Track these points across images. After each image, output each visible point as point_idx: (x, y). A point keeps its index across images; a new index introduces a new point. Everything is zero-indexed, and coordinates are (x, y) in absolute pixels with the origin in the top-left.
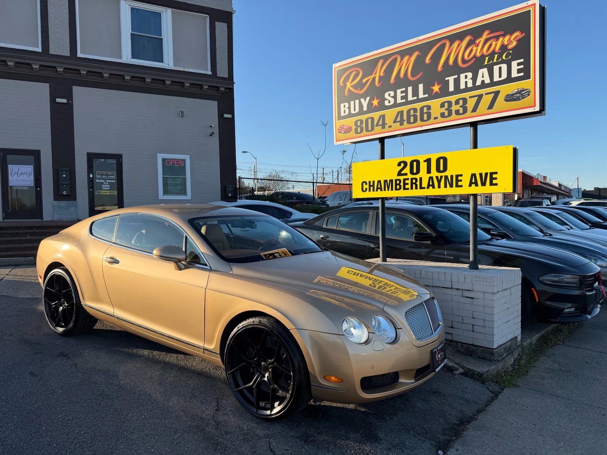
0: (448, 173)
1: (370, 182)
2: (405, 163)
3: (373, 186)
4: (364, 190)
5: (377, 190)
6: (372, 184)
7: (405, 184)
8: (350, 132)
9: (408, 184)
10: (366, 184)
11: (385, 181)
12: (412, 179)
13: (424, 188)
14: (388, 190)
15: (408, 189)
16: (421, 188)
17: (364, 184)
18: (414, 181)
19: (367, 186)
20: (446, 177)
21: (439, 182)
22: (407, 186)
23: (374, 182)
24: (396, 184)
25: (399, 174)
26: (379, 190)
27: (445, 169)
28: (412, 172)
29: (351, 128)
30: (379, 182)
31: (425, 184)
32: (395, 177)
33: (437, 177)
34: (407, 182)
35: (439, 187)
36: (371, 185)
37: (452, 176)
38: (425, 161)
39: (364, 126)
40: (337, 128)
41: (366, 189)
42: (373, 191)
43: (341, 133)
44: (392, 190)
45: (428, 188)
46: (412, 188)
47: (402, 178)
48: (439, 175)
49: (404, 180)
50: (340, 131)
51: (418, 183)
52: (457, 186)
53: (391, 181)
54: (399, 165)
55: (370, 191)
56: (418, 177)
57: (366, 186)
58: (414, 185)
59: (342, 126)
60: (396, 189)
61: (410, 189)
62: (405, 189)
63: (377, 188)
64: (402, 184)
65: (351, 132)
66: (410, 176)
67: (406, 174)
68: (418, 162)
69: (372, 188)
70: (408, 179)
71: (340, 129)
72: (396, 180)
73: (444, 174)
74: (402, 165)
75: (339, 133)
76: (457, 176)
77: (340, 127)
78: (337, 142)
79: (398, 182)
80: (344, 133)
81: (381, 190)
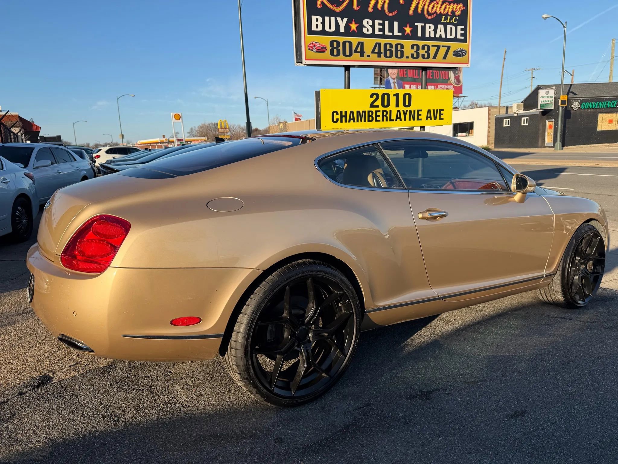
0: (412, 108)
1: (341, 112)
2: (377, 95)
3: (345, 116)
4: (335, 120)
5: (349, 121)
6: (344, 114)
7: (377, 116)
8: (324, 52)
9: (379, 116)
10: (337, 114)
11: (358, 112)
12: (383, 111)
13: (393, 120)
14: (361, 121)
15: (379, 121)
16: (391, 120)
17: (335, 114)
18: (385, 113)
19: (339, 117)
20: (410, 111)
21: (405, 115)
22: (378, 118)
23: (346, 112)
24: (369, 116)
25: (372, 106)
26: (352, 121)
27: (410, 105)
28: (383, 105)
29: (326, 47)
30: (352, 112)
31: (394, 117)
32: (367, 108)
33: (403, 111)
34: (378, 114)
35: (405, 120)
36: (343, 116)
37: (414, 111)
38: (394, 95)
39: (341, 48)
40: (307, 44)
41: (337, 120)
42: (346, 121)
43: (313, 51)
44: (365, 121)
45: (396, 120)
46: (383, 120)
47: (374, 110)
48: (405, 109)
49: (377, 112)
50: (310, 48)
51: (388, 115)
52: (418, 119)
53: (364, 112)
54: (372, 96)
55: (341, 121)
56: (388, 109)
57: (336, 117)
58: (385, 118)
59: (314, 43)
60: (369, 121)
61: (381, 120)
62: (377, 120)
63: (350, 120)
64: (374, 116)
65: (326, 52)
66: (381, 108)
67: (378, 106)
68: (388, 95)
69: (344, 119)
70: (379, 111)
71: (311, 45)
72: (369, 112)
73: (409, 109)
74: (375, 97)
75: (309, 50)
76: (418, 111)
77: (311, 43)
78: (306, 61)
79: (370, 114)
80: (316, 52)
81: (354, 121)
